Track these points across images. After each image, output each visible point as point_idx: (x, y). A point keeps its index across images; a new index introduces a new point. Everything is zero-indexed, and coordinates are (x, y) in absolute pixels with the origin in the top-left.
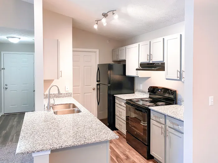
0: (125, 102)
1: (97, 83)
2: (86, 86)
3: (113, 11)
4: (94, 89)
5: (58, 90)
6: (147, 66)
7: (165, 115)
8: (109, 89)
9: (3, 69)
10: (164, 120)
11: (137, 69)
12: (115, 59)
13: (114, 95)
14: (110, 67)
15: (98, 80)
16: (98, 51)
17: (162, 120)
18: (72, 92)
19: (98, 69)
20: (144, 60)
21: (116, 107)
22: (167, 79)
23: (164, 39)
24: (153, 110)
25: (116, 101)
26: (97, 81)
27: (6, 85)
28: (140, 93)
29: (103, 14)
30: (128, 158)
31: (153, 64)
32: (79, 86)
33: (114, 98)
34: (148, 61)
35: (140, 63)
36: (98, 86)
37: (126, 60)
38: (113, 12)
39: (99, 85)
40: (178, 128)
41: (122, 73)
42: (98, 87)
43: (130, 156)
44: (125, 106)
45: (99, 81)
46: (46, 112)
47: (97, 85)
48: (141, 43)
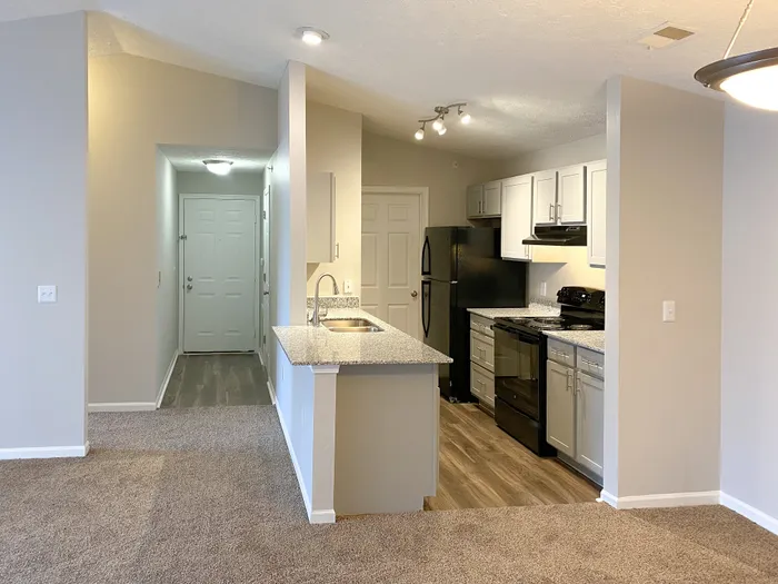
0: (493, 323)
1: (422, 278)
2: (393, 285)
3: (459, 105)
4: (414, 295)
5: (335, 284)
6: (549, 234)
7: (576, 347)
8: (455, 291)
9: (182, 238)
10: (573, 357)
11: (525, 242)
12: (475, 214)
13: (468, 310)
14: (458, 235)
15: (426, 270)
16: (425, 191)
17: (569, 358)
18: (359, 296)
19: (427, 241)
20: (543, 218)
21: (472, 341)
22: (592, 266)
23: (585, 168)
24: (554, 338)
25: (473, 324)
26: (424, 273)
27: (189, 280)
29: (437, 108)
30: (492, 448)
31: (563, 228)
32: (374, 285)
33: (467, 316)
34: (552, 221)
35: (534, 225)
36: (427, 286)
37: (500, 219)
38: (460, 108)
39: (429, 283)
40: (596, 371)
41: (491, 251)
42: (426, 290)
43: (498, 446)
44: (492, 333)
45: (429, 273)
46: (311, 327)
47: (423, 283)
48: (537, 175)
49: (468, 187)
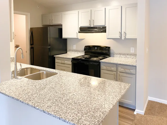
10: (116, 68)
13: (54, 56)
16: (29, 14)
25: (56, 61)
28: (74, 52)
31: (93, 28)
35: (80, 27)
36: (32, 49)
37: (62, 25)
40: (130, 72)
42: (32, 51)
45: (33, 45)
48: (80, 10)
49: (42, 15)
